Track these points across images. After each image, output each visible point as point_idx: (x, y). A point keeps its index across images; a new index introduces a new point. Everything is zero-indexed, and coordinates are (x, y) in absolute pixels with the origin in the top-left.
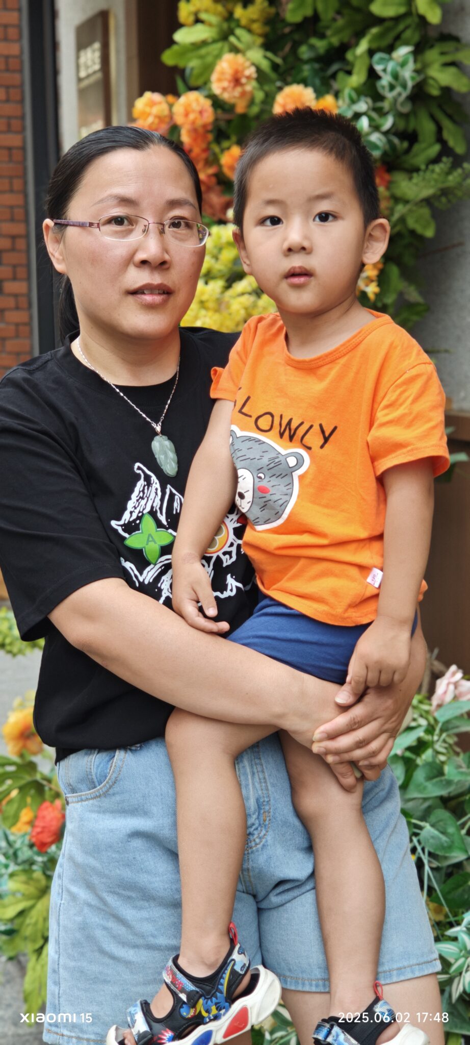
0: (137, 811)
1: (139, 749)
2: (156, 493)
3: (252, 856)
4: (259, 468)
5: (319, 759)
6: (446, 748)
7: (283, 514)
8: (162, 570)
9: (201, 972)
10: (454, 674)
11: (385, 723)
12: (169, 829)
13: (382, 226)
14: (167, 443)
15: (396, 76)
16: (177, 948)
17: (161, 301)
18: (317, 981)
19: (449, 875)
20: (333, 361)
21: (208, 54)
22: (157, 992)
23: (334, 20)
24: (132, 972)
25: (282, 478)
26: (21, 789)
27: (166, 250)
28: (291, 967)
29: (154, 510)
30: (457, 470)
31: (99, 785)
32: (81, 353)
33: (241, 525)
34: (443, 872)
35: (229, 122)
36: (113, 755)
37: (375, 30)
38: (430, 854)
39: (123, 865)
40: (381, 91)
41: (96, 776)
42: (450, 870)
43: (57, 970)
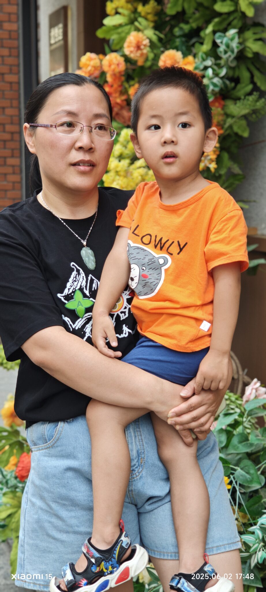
0: (70, 456)
1: (72, 421)
2: (83, 279)
3: (134, 483)
4: (143, 264)
5: (172, 427)
6: (251, 425)
7: (155, 290)
8: (86, 321)
9: (103, 547)
10: (255, 384)
11: (208, 408)
12: (88, 467)
13: (214, 131)
14: (90, 252)
15: (228, 46)
16: (90, 533)
17: (89, 170)
18: (171, 554)
19: (251, 497)
20: (187, 207)
21: (122, 32)
22: (79, 558)
23: (194, 13)
24: (65, 547)
25: (155, 270)
26: (11, 445)
27: (92, 142)
28: (157, 546)
29: (82, 288)
30: (260, 269)
31: (49, 441)
32: (43, 200)
33: (131, 297)
34: (247, 495)
35: (134, 70)
36: (57, 424)
37: (216, 20)
38: (240, 485)
39: (61, 486)
40: (219, 54)
41: (47, 436)
42: (251, 494)
43: (23, 545)
